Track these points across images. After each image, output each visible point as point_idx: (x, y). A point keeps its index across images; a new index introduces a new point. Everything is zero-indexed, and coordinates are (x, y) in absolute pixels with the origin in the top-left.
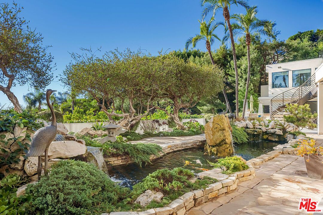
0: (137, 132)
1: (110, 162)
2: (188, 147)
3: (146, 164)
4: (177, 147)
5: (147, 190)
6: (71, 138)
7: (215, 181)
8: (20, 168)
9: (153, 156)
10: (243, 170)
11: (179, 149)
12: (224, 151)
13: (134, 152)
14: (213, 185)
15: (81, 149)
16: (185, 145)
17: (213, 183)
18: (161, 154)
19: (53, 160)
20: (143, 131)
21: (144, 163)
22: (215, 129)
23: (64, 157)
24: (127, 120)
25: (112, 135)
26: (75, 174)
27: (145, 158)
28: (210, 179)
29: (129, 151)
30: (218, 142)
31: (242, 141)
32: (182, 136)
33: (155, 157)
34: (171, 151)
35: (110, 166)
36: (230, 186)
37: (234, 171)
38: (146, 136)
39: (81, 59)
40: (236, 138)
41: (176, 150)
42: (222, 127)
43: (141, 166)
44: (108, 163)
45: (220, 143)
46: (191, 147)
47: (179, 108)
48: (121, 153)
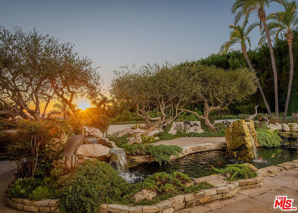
0: (170, 132)
1: (136, 159)
2: (213, 149)
3: (166, 163)
4: (200, 148)
5: (144, 189)
6: (104, 140)
7: (211, 187)
8: (64, 162)
9: (173, 156)
10: (248, 178)
11: (202, 150)
12: (245, 155)
13: (155, 153)
14: (206, 191)
15: (104, 151)
16: (209, 147)
17: (208, 188)
18: (181, 155)
19: (85, 158)
20: (176, 131)
21: (163, 162)
22: (235, 134)
23: (92, 156)
24: (159, 122)
25: (137, 138)
26: (91, 172)
27: (165, 158)
28: (206, 184)
29: (151, 151)
30: (238, 146)
31: (273, 144)
32: (211, 137)
33: (176, 157)
34: (193, 152)
35: (136, 163)
36: (226, 193)
37: (238, 178)
38: (177, 136)
39: (121, 75)
40: (266, 142)
41: (199, 151)
42: (241, 131)
43: (161, 165)
44: (134, 161)
45: (240, 147)
46: (215, 149)
47: (209, 111)
48: (144, 153)
